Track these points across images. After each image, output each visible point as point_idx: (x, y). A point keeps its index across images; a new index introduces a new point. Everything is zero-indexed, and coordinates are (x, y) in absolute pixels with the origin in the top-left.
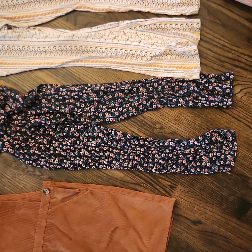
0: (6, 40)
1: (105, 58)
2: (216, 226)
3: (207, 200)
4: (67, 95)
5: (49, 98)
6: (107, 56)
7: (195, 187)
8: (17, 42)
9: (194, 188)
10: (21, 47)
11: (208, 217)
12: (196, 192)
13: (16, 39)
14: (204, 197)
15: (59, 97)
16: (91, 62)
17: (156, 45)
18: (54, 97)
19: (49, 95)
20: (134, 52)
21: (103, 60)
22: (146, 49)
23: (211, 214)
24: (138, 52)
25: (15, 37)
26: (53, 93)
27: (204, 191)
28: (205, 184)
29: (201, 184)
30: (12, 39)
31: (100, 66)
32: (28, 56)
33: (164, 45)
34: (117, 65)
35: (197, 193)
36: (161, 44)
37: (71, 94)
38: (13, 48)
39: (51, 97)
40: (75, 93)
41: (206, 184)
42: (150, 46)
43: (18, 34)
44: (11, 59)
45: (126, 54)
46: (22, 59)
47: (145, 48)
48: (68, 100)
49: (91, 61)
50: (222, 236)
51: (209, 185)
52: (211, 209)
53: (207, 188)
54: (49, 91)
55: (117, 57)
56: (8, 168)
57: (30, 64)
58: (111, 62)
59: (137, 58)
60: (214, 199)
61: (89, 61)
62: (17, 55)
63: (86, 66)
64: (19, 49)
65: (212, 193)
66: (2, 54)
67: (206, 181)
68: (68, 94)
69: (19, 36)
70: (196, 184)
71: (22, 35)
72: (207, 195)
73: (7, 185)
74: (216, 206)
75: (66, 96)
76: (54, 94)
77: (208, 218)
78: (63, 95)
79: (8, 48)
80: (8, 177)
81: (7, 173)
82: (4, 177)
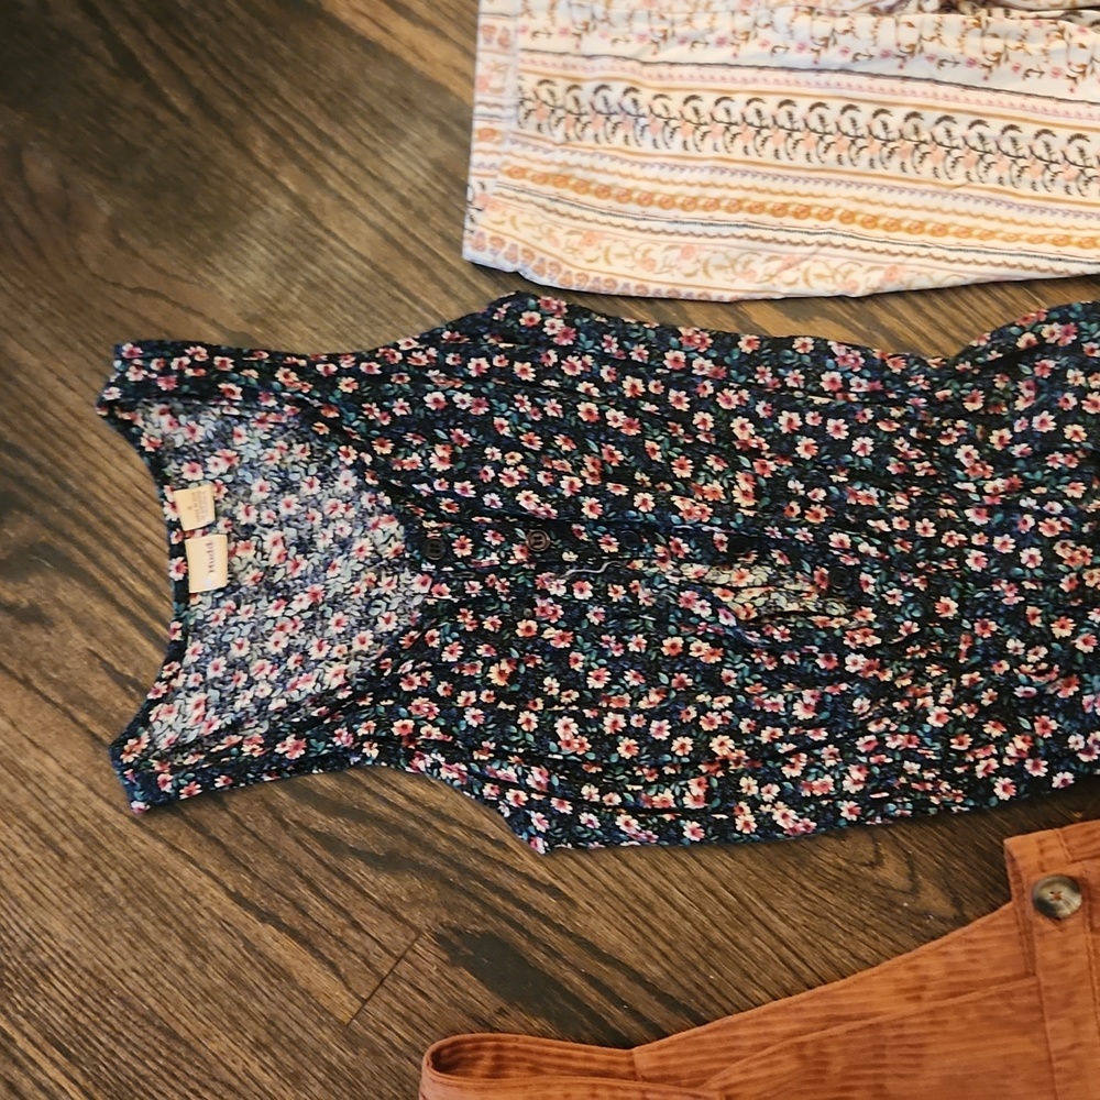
0: (905, 78)
8: (971, 94)
10: (993, 129)
13: (973, 75)
25: (972, 63)
30: (947, 74)
32: (1025, 189)
38: (940, 131)
43: (995, 45)
44: (916, 200)
46: (989, 201)
57: (1042, 239)
62: (959, 178)
64: (974, 142)
66: (863, 164)
69: (998, 57)
71: (1015, 57)
79: (908, 128)
80: (784, 930)
81: (775, 904)
82: (754, 924)
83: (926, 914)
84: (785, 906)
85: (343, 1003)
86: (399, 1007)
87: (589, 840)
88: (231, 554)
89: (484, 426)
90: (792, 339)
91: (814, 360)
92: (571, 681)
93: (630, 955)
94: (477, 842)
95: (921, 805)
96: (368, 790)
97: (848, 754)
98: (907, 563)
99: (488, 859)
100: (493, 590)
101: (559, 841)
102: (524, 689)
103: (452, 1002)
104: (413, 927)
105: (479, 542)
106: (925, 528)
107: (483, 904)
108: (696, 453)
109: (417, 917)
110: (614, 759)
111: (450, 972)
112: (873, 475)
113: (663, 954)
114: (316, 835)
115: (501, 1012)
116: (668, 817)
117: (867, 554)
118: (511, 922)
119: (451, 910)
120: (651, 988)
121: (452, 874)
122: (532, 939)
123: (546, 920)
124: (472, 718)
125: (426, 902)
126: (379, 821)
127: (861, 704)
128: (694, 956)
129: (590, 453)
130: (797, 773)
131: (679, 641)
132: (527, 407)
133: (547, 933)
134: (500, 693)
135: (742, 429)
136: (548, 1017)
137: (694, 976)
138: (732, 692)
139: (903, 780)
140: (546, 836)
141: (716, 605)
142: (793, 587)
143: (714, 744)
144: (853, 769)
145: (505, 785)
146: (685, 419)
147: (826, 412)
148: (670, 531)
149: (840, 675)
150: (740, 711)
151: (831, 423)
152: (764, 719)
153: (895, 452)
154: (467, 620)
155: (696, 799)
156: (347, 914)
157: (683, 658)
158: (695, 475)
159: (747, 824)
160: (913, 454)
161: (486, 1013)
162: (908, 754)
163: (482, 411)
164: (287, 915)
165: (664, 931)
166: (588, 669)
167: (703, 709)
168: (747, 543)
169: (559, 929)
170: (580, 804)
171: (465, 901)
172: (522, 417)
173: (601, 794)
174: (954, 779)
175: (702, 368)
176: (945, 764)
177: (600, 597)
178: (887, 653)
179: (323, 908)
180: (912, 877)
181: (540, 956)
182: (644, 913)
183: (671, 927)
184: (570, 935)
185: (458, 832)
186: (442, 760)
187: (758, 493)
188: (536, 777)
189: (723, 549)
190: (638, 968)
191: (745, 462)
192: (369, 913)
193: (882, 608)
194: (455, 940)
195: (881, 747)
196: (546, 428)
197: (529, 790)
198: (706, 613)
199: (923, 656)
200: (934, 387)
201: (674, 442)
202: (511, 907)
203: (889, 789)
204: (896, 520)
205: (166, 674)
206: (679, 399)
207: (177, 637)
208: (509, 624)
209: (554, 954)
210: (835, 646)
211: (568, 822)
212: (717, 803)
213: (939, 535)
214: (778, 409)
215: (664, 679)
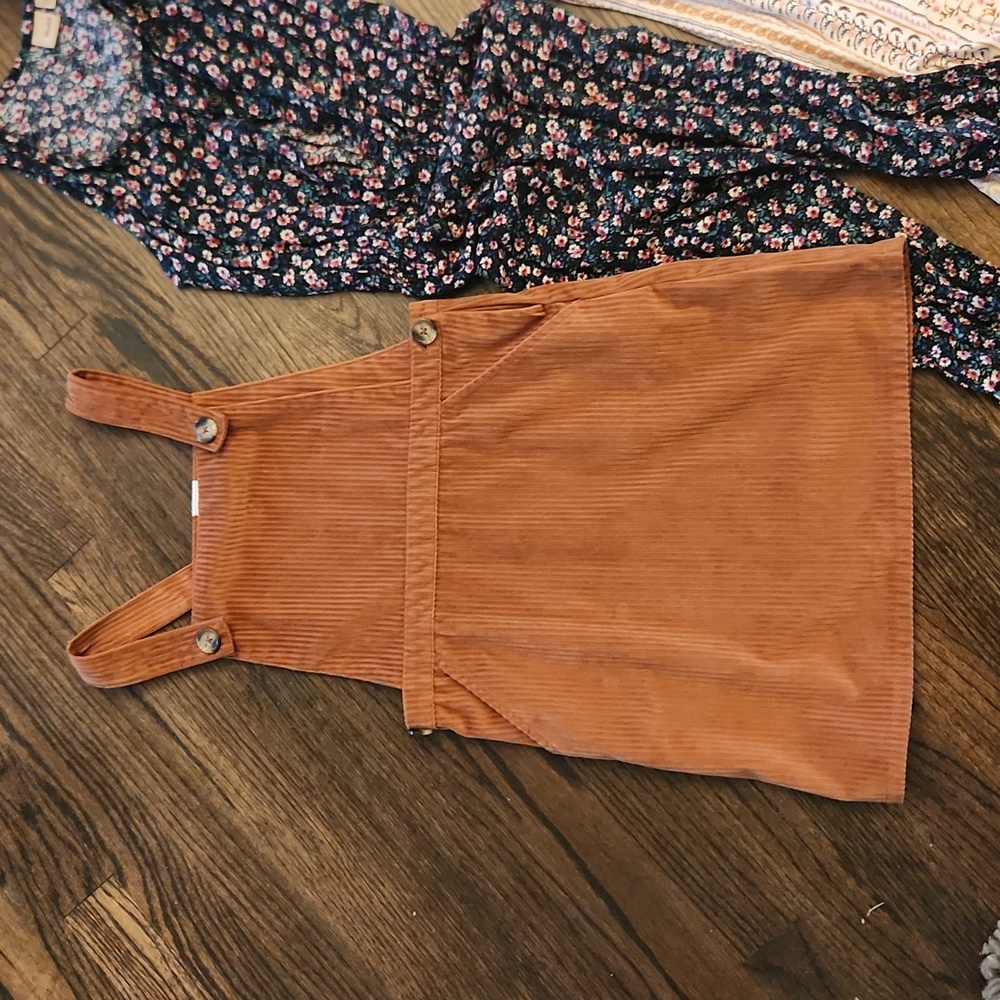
1: (757, 15)
2: (965, 736)
3: (961, 632)
4: (781, 85)
5: (707, 90)
6: (767, 10)
7: (933, 572)
9: (926, 575)
11: (946, 694)
12: (928, 590)
14: (954, 619)
15: (747, 87)
16: (703, 15)
17: (960, 21)
18: (728, 87)
19: (710, 75)
20: (869, 22)
21: (750, 20)
22: (918, 23)
23: (961, 686)
24: (887, 28)
26: (725, 68)
27: (961, 596)
28: (974, 573)
29: (959, 569)
31: (730, 38)
33: (987, 27)
34: (795, 51)
35: (934, 597)
36: (979, 20)
37: (797, 86)
39: (716, 83)
40: (814, 83)
41: (978, 573)
42: (936, 18)
45: (840, 22)
47: (917, 19)
48: (779, 107)
49: (702, 12)
50: (976, 778)
51: (988, 580)
52: (966, 669)
53: (977, 591)
54: (712, 60)
55: (802, 21)
56: (294, 308)
58: (776, 33)
59: (876, 45)
60: (988, 636)
61: (696, 11)
63: (681, 25)
65: (987, 613)
67: (982, 564)
68: (787, 82)
70: (942, 563)
72: (969, 616)
73: (270, 365)
74: (989, 665)
75: (775, 91)
76: (731, 75)
77: (946, 699)
78: (765, 83)
80: (284, 340)
81: (282, 325)
82: (269, 335)
83: (361, 342)
84: (287, 326)
85: (38, 348)
86: (68, 354)
87: (203, 281)
88: (60, 30)
89: (198, 31)
90: (378, 5)
91: (387, 20)
92: (214, 190)
93: (198, 343)
94: (124, 268)
95: (385, 282)
96: (69, 230)
97: (352, 245)
98: (408, 145)
99: (129, 278)
100: (184, 123)
101: (186, 278)
102: (187, 190)
103: (98, 356)
104: (83, 312)
105: (180, 90)
106: (423, 127)
107: (123, 304)
108: (314, 64)
109: (86, 306)
110: (226, 236)
111: (99, 340)
112: (403, 93)
113: (218, 346)
114: (38, 252)
115: (124, 365)
116: (246, 272)
117: (389, 136)
118: (136, 315)
119: (105, 304)
120: (207, 362)
121: (109, 284)
122: (147, 327)
123: (156, 316)
124: (154, 199)
125: (92, 298)
126: (73, 248)
127: (364, 218)
128: (233, 348)
129: (255, 56)
130: (323, 254)
131: (279, 172)
132: (223, 23)
133: (155, 324)
134: (174, 190)
135: (341, 54)
136: (149, 372)
137: (232, 358)
138: (300, 206)
139: (378, 266)
140: (179, 274)
141: (299, 156)
142: (350, 149)
143: (283, 234)
144: (354, 254)
145: (162, 242)
146: (311, 42)
147: (388, 53)
148: (287, 105)
149: (359, 201)
150: (301, 216)
151: (390, 60)
152: (313, 222)
153: (417, 81)
154: (165, 135)
155: (264, 262)
156: (47, 299)
157: (279, 183)
158: (310, 76)
159: (289, 280)
160: (425, 84)
161: (115, 365)
162: (382, 252)
163: (198, 20)
164: (15, 295)
165: (220, 332)
166: (223, 184)
167: (281, 212)
168: (329, 119)
169: (163, 323)
170: (200, 258)
171: (113, 300)
172: (221, 28)
173: (213, 257)
174: (406, 273)
175: (325, 14)
176: (402, 262)
177: (236, 141)
178: (385, 193)
179: (34, 293)
180: (357, 320)
181: (150, 337)
182: (210, 320)
183: (223, 330)
184: (168, 327)
185: (115, 261)
186: (133, 219)
187: (343, 92)
188: (179, 242)
189: (315, 120)
190: (202, 350)
191: (339, 72)
192: (59, 299)
193: (390, 168)
194: (104, 321)
195: (370, 245)
196: (233, 37)
197: (173, 247)
198: (294, 159)
199: (406, 200)
200: (440, 46)
201: (302, 55)
202: (138, 307)
203: (369, 269)
204: (407, 121)
205: (6, 86)
206: (310, 31)
207: (17, 66)
208: (188, 147)
209: (158, 337)
210: (358, 186)
211: (192, 267)
212: (276, 267)
213: (428, 133)
214: (362, 46)
215: (265, 192)
